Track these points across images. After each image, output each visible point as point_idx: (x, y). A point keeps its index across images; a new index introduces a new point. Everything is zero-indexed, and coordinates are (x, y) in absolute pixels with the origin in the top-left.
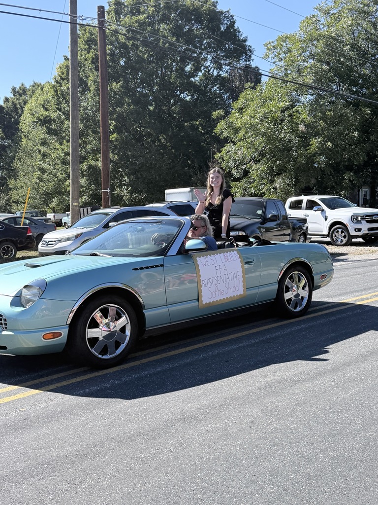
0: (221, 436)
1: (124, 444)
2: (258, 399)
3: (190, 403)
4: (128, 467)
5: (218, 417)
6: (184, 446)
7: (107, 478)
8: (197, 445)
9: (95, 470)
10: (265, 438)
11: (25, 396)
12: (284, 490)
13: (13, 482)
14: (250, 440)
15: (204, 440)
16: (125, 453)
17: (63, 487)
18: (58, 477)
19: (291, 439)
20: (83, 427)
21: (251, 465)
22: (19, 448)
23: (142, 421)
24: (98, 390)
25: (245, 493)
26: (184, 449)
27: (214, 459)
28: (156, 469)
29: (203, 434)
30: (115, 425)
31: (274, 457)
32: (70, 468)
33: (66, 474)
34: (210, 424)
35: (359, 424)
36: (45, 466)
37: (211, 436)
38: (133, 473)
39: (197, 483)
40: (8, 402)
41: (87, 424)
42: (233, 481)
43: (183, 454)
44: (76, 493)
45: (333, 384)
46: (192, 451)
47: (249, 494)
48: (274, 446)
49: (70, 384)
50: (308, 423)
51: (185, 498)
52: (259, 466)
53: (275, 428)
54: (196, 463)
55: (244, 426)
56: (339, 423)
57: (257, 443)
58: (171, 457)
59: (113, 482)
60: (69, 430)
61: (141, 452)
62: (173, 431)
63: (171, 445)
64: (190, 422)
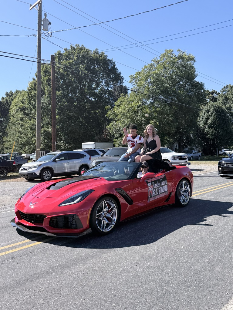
0: (122, 271)
2: (138, 250)
3: (104, 253)
4: (74, 289)
5: (119, 261)
6: (103, 277)
7: (64, 296)
8: (110, 276)
9: (57, 291)
10: (144, 272)
11: (17, 250)
12: (158, 300)
13: (14, 300)
14: (137, 273)
15: (113, 273)
16: (73, 282)
17: (41, 302)
18: (38, 296)
19: (157, 272)
21: (139, 287)
25: (138, 302)
26: (103, 279)
27: (119, 284)
28: (90, 290)
30: (66, 266)
31: (150, 282)
32: (44, 291)
33: (42, 294)
34: (115, 264)
35: (190, 262)
36: (30, 290)
37: (117, 271)
38: (78, 292)
39: (112, 297)
40: (8, 254)
41: (51, 266)
42: (130, 296)
44: (48, 305)
45: (174, 241)
46: (107, 279)
47: (140, 303)
48: (150, 276)
50: (165, 263)
51: (107, 306)
52: (143, 287)
53: (149, 266)
54: (110, 286)
55: (133, 265)
56: (180, 262)
57: (140, 274)
58: (97, 283)
59: (68, 298)
60: (42, 269)
61: (81, 281)
62: (97, 269)
63: (96, 276)
64: (105, 264)
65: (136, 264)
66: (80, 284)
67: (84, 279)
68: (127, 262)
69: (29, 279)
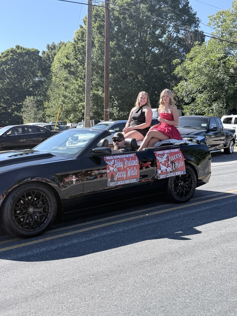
0: (196, 266)
1: (137, 266)
2: (217, 244)
3: (173, 244)
4: (141, 280)
5: (192, 254)
6: (174, 270)
7: (130, 286)
8: (182, 270)
9: (122, 281)
10: (225, 268)
11: (72, 234)
13: (74, 285)
14: (215, 269)
15: (186, 267)
16: (138, 272)
17: (104, 290)
18: (100, 283)
20: (110, 254)
21: (218, 284)
22: (73, 265)
23: (145, 253)
24: (115, 233)
25: (217, 301)
26: (174, 272)
27: (194, 279)
28: (158, 283)
29: (185, 263)
30: (129, 254)
31: (232, 280)
32: (106, 279)
33: (104, 282)
34: (188, 258)
36: (91, 276)
37: (190, 265)
38: (145, 284)
39: (185, 293)
40: (62, 237)
42: (208, 293)
43: (174, 275)
44: (113, 294)
46: (179, 273)
47: (219, 302)
48: (232, 273)
49: (98, 228)
51: (180, 301)
52: (223, 285)
53: (231, 262)
54: (183, 281)
55: (210, 260)
57: (220, 271)
58: (167, 276)
59: (134, 289)
60: (102, 256)
61: (148, 272)
62: (165, 260)
63: (165, 269)
64: (176, 256)
65: (214, 259)
66: (147, 275)
67: (152, 270)
68: (202, 256)
69: (88, 266)
